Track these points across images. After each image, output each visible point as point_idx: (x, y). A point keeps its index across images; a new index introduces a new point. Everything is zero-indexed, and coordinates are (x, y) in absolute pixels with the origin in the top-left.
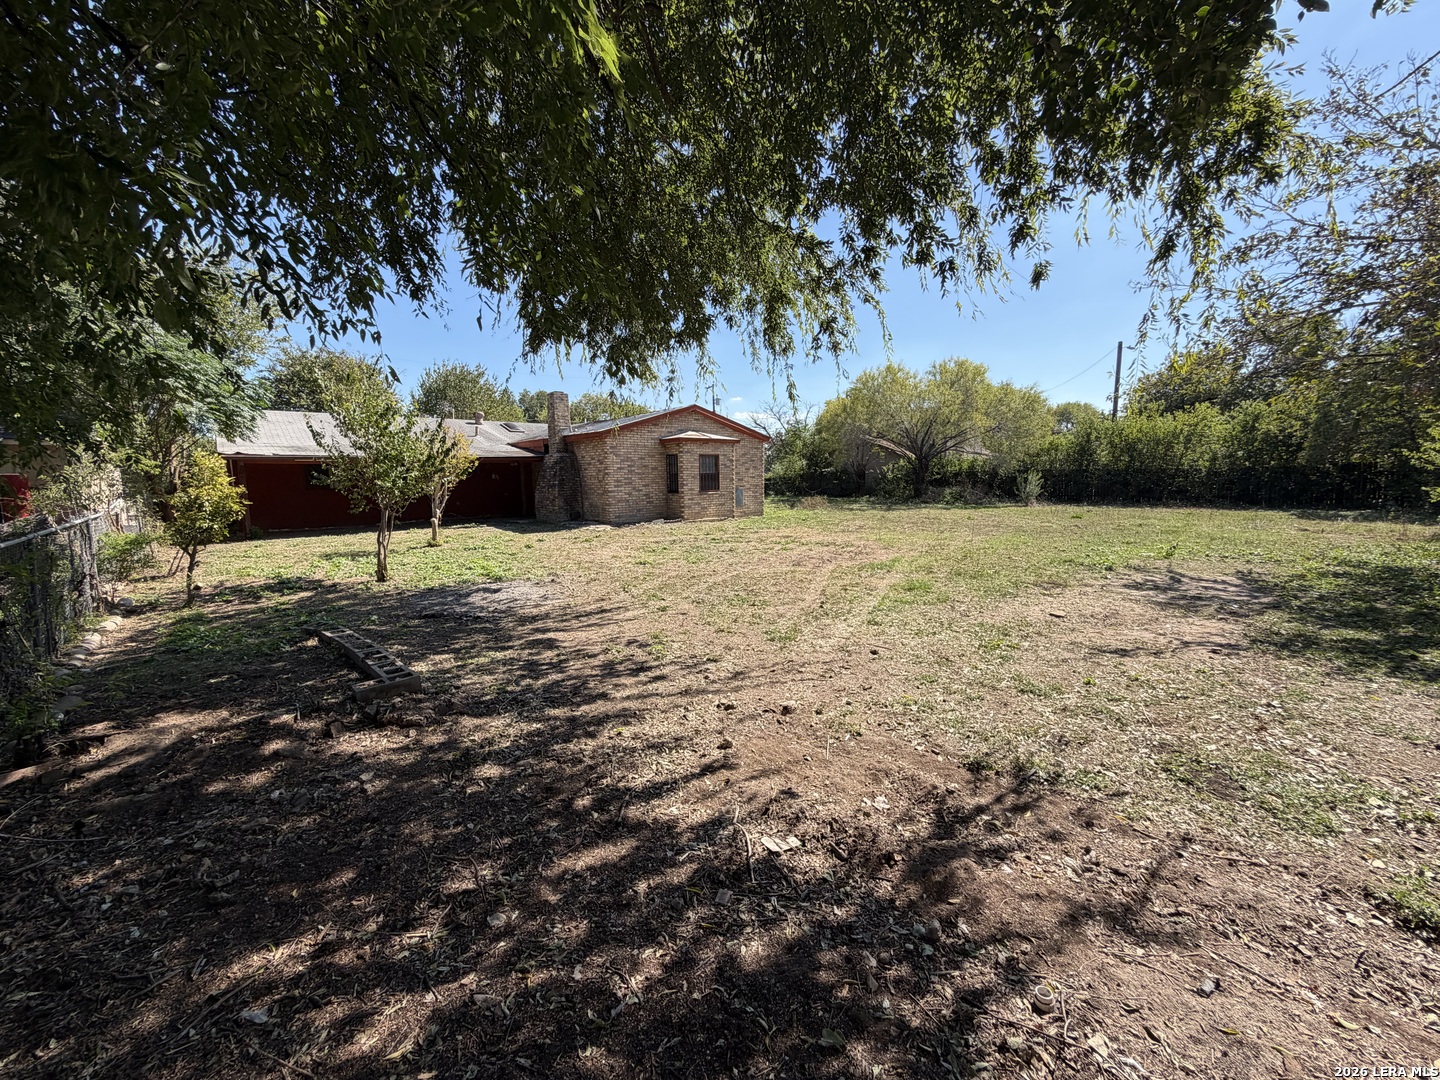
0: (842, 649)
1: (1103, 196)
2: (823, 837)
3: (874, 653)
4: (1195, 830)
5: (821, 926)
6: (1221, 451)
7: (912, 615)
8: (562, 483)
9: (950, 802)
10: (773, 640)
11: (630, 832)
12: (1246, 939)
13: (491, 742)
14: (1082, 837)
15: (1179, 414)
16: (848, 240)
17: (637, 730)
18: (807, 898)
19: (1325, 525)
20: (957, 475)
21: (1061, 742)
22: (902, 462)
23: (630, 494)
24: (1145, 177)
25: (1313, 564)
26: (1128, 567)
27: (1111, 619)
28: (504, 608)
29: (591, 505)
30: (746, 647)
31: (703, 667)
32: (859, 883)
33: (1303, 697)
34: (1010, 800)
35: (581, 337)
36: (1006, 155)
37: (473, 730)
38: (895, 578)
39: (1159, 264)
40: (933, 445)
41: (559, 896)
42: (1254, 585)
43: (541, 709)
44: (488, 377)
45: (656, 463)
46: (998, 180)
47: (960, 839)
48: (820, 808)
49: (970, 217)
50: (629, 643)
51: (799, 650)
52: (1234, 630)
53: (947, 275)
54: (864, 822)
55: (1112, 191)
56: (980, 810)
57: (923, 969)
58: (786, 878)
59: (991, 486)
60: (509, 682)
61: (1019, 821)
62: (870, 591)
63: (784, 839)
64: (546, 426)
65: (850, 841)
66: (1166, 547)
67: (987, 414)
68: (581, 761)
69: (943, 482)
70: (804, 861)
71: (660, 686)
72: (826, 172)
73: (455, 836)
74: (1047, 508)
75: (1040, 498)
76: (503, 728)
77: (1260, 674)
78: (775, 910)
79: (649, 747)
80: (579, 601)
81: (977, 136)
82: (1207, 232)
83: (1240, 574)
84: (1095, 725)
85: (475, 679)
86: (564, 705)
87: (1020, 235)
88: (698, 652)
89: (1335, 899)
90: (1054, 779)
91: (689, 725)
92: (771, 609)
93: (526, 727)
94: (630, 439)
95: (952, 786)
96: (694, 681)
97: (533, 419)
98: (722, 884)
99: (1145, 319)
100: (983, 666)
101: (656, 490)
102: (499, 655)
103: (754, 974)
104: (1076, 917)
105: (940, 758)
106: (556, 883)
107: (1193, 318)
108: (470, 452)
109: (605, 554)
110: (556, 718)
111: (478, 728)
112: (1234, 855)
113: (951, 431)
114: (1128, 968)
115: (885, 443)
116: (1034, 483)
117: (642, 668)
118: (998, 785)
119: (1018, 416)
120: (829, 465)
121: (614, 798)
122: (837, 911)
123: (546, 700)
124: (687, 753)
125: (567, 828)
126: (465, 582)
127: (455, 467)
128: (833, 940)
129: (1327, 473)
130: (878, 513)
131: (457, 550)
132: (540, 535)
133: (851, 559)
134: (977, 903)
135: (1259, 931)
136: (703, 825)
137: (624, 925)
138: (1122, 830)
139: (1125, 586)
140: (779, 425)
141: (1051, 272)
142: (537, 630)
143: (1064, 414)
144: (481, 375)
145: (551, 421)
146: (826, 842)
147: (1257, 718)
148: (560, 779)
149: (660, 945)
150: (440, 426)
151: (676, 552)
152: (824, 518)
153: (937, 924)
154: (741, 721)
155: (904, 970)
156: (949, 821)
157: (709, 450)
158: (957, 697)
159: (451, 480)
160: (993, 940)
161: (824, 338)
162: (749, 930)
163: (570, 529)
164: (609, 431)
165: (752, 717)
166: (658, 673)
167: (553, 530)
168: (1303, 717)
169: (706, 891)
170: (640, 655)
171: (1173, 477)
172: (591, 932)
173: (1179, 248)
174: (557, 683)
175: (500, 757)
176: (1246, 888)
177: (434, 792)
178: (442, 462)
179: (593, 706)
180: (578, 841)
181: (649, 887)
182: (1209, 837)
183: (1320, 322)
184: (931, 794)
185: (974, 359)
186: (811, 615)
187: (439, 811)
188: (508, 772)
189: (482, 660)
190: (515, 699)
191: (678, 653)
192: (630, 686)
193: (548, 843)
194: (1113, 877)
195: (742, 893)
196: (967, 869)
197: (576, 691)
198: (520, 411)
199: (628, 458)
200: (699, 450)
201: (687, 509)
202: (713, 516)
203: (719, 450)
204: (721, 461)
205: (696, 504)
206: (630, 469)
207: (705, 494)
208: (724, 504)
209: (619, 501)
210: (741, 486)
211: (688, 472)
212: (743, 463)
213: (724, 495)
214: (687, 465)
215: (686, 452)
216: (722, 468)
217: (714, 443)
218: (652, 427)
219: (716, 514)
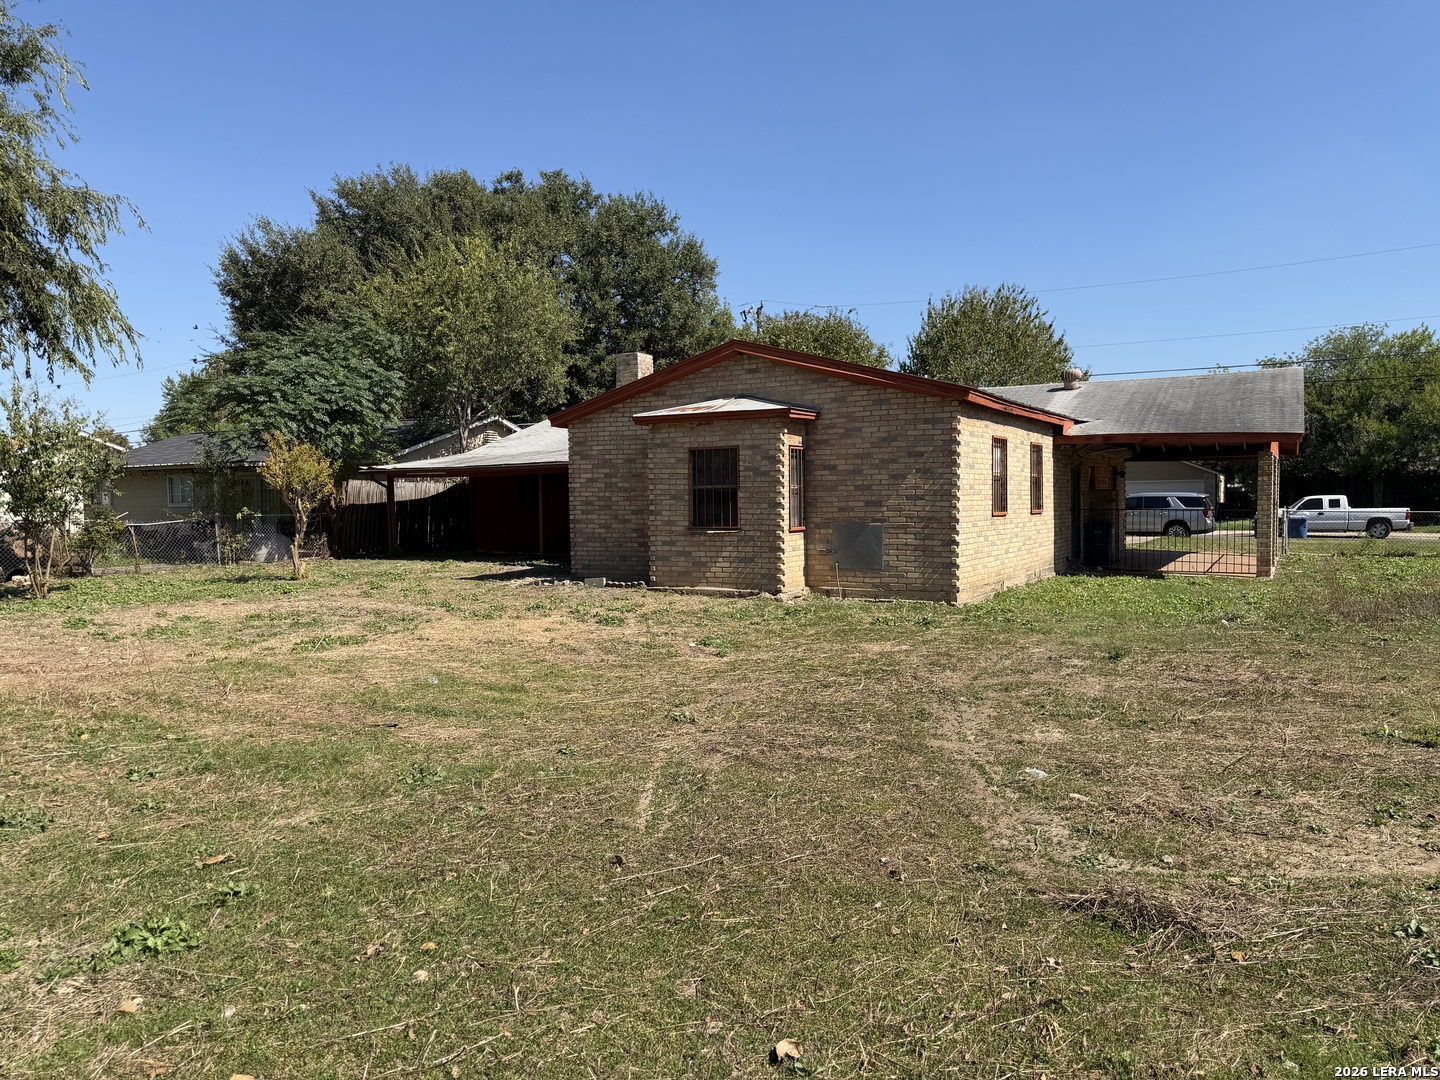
94: (610, 426)
157: (716, 438)
199: (605, 461)
200: (687, 440)
201: (658, 563)
202: (723, 584)
203: (739, 437)
204: (745, 461)
205: (680, 554)
206: (608, 480)
207: (701, 534)
208: (751, 560)
209: (589, 539)
210: (874, 520)
211: (661, 487)
212: (883, 461)
213: (752, 538)
214: (658, 471)
215: (658, 446)
216: (745, 477)
217: (726, 423)
218: (653, 399)
219: (731, 580)
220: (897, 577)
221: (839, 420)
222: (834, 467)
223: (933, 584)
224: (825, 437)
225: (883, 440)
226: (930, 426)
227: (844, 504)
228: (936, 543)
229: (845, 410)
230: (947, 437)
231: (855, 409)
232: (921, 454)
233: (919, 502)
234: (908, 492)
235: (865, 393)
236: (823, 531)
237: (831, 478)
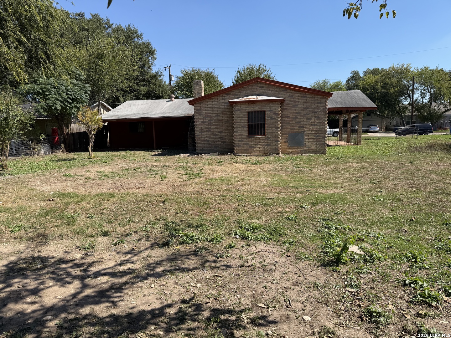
45: (228, 118)
94: (210, 104)
101: (228, 135)
157: (257, 108)
199: (208, 116)
200: (247, 108)
201: (237, 147)
202: (260, 152)
203: (265, 107)
204: (267, 115)
205: (245, 144)
206: (209, 122)
207: (252, 138)
208: (269, 145)
209: (202, 141)
210: (301, 132)
211: (238, 123)
212: (305, 114)
213: (270, 138)
214: (237, 118)
215: (236, 110)
216: (267, 120)
217: (261, 103)
218: (226, 96)
219: (263, 151)
220: (308, 148)
221: (291, 103)
222: (289, 117)
223: (319, 149)
224: (286, 108)
225: (305, 108)
226: (319, 104)
227: (292, 127)
228: (320, 137)
229: (293, 99)
230: (324, 107)
231: (296, 99)
232: (316, 112)
233: (315, 126)
234: (312, 123)
235: (299, 94)
236: (285, 136)
237: (288, 120)
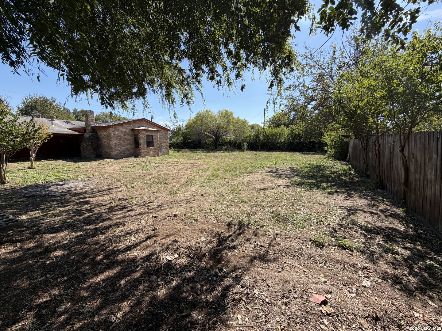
0: (193, 195)
1: (257, 68)
2: (185, 252)
3: (202, 195)
4: (279, 232)
5: (184, 280)
6: (287, 138)
7: (214, 184)
8: (92, 144)
9: (222, 235)
10: (171, 194)
11: (118, 264)
12: (288, 256)
13: (58, 242)
14: (254, 238)
15: (278, 128)
16: (191, 70)
17: (122, 229)
18: (180, 272)
19: (306, 156)
20: (226, 143)
21: (250, 215)
22: (211, 139)
23: (120, 148)
24: (266, 65)
25: (304, 165)
26: (267, 167)
27: (263, 181)
28: (66, 191)
29: (105, 152)
30: (162, 197)
31: (147, 205)
32: (196, 264)
33: (301, 197)
34: (237, 233)
35: (96, 91)
36: (234, 52)
37: (49, 239)
38: (209, 173)
39: (270, 89)
40: (219, 134)
41: (89, 293)
42: (293, 170)
43: (83, 227)
44: (57, 102)
45: (130, 137)
46: (232, 59)
47: (224, 245)
48: (185, 244)
49: (225, 69)
50: (120, 199)
51: (180, 196)
52: (288, 182)
53: (219, 84)
54: (198, 245)
55: (259, 68)
56: (230, 236)
57: (213, 284)
58: (173, 267)
59: (235, 146)
60: (68, 219)
61: (240, 237)
62: (202, 177)
63: (173, 256)
64: (84, 123)
65: (193, 252)
66: (275, 162)
67: (233, 126)
68: (99, 243)
69: (222, 145)
70: (179, 261)
71: (131, 213)
72: (183, 47)
73: (41, 281)
74: (249, 152)
75: (247, 149)
76: (65, 236)
77: (294, 192)
78: (170, 278)
79: (126, 234)
80: (100, 186)
81: (226, 45)
82: (280, 82)
83: (290, 168)
84: (258, 209)
85: (52, 219)
86: (92, 224)
87: (238, 76)
88: (145, 200)
89: (305, 242)
90: (248, 225)
91: (141, 225)
92: (171, 184)
93: (75, 234)
94: (119, 129)
95: (223, 231)
96: (144, 210)
97: (79, 120)
98: (152, 274)
99: (268, 103)
100: (232, 196)
101: (131, 147)
102: (63, 209)
103: (162, 300)
104: (252, 260)
105: (220, 223)
106: (87, 289)
107: (278, 103)
108: (48, 131)
109: (111, 169)
110: (88, 229)
111: (52, 238)
112: (287, 237)
113: (224, 130)
114: (264, 270)
115: (206, 133)
116: (245, 145)
117: (125, 207)
118: (235, 228)
119: (242, 127)
120: (190, 139)
121: (112, 254)
122: (189, 274)
123: (84, 223)
124: (141, 234)
125: (93, 268)
126: (47, 182)
127: (41, 137)
128: (188, 283)
129: (306, 144)
130: (205, 154)
131: (44, 170)
132: (83, 163)
133: (196, 168)
134: (228, 262)
135: (291, 254)
136: (146, 257)
137: (116, 296)
138: (263, 235)
139: (266, 172)
140: (174, 126)
141: (246, 87)
142: (81, 198)
143: (253, 127)
144: (54, 101)
145: (87, 121)
146: (186, 254)
147: (292, 202)
148: (90, 251)
149: (129, 300)
150: (32, 120)
151: (139, 167)
152: (188, 155)
153: (217, 271)
154: (160, 221)
155: (208, 286)
156: (222, 241)
157: (150, 134)
158: (225, 205)
159: (39, 142)
160: (232, 271)
161: (185, 100)
162: (161, 287)
163: (96, 160)
164: (110, 126)
165: (164, 219)
166: (131, 208)
167: (89, 161)
168: (301, 201)
169: (147, 278)
170: (124, 203)
171: (277, 144)
172: (102, 303)
173: (274, 85)
174: (89, 217)
175: (63, 248)
176: (288, 244)
177: (30, 266)
178: (34, 135)
179: (105, 223)
180: (97, 272)
181: (126, 281)
182: (282, 233)
183: (305, 107)
184: (218, 234)
185: (230, 110)
186: (183, 185)
187: (32, 273)
188: (66, 252)
189: (55, 212)
190: (70, 225)
191: (138, 201)
192: (120, 214)
193: (84, 275)
194: (261, 248)
195: (159, 275)
196: (226, 253)
197: (97, 218)
198: (73, 117)
201: (142, 153)
202: (152, 155)
203: (153, 133)
205: (146, 151)
206: (120, 139)
207: (148, 148)
208: (155, 151)
209: (116, 150)
211: (142, 141)
212: (162, 138)
213: (155, 148)
214: (142, 138)
215: (141, 134)
216: (154, 139)
220: (164, 153)
223: (167, 153)
225: (162, 135)
228: (167, 148)
232: (165, 137)
234: (164, 142)
